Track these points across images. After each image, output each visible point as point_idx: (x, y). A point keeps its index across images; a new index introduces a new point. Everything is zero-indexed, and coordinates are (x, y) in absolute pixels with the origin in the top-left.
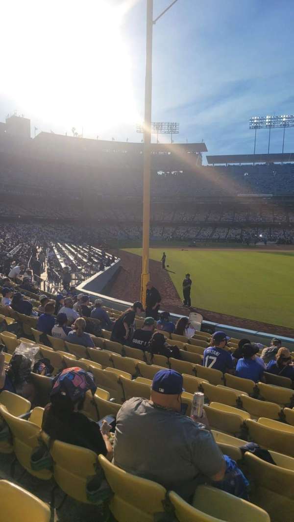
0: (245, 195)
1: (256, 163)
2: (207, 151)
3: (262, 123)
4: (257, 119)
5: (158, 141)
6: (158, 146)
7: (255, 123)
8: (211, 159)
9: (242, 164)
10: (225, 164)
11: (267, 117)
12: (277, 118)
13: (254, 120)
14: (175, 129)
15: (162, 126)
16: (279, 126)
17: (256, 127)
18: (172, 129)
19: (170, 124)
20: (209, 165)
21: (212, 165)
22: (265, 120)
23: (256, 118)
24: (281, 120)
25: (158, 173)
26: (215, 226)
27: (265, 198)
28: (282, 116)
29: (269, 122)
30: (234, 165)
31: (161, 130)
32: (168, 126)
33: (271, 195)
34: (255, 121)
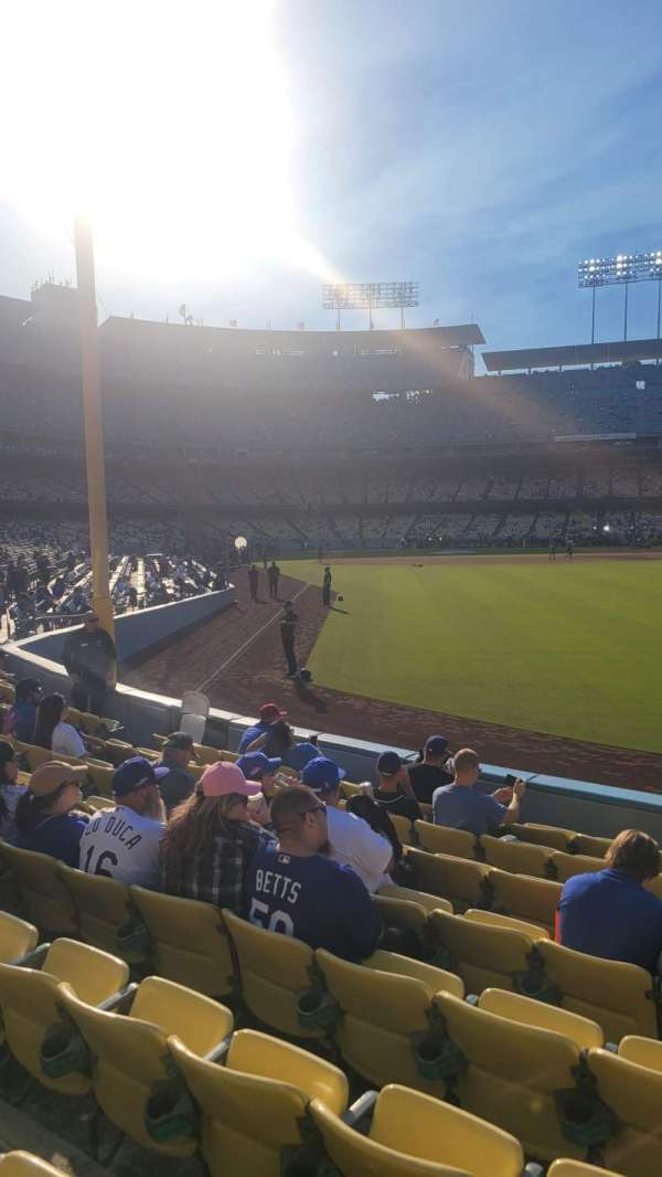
0: (571, 438)
1: (597, 365)
2: (484, 342)
3: (606, 271)
4: (596, 265)
5: (372, 325)
6: (374, 337)
7: (592, 273)
8: (493, 360)
9: (565, 368)
10: (526, 371)
11: (619, 258)
12: (642, 259)
13: (588, 266)
14: (410, 297)
15: (379, 290)
16: (647, 278)
17: (594, 283)
18: (404, 296)
19: (397, 286)
20: (489, 374)
21: (496, 373)
22: (615, 264)
23: (592, 261)
24: (652, 262)
25: (375, 396)
26: (504, 510)
27: (618, 443)
28: (652, 255)
29: (624, 269)
30: (547, 372)
31: (379, 299)
32: (394, 289)
33: (634, 435)
34: (592, 269)
